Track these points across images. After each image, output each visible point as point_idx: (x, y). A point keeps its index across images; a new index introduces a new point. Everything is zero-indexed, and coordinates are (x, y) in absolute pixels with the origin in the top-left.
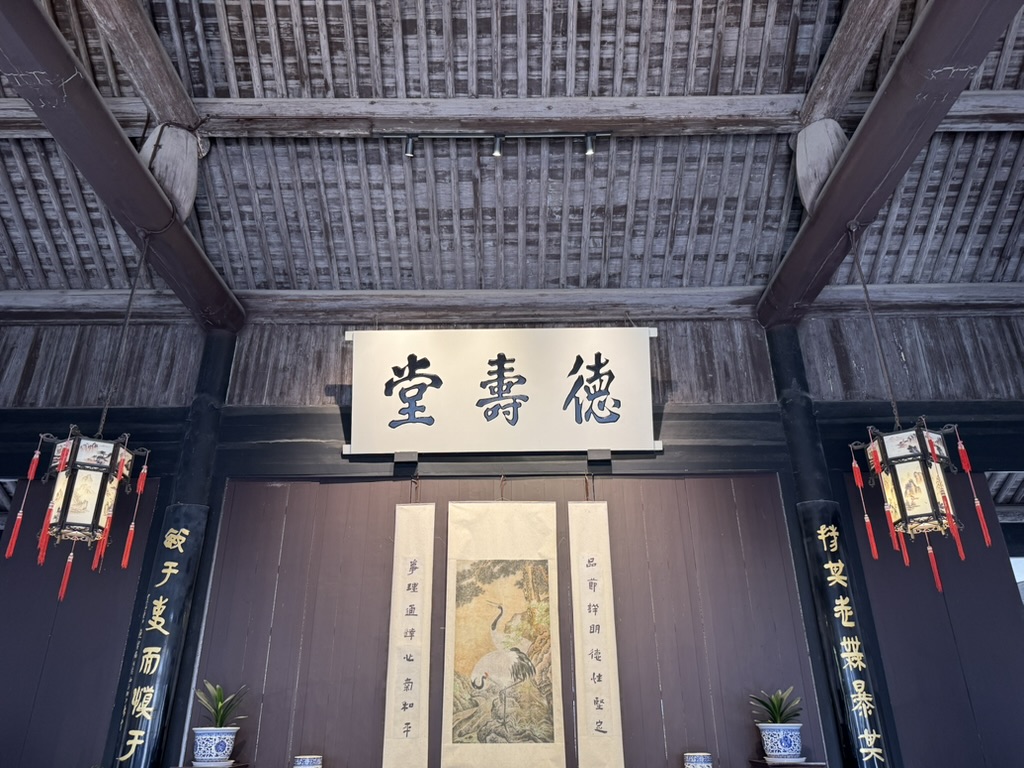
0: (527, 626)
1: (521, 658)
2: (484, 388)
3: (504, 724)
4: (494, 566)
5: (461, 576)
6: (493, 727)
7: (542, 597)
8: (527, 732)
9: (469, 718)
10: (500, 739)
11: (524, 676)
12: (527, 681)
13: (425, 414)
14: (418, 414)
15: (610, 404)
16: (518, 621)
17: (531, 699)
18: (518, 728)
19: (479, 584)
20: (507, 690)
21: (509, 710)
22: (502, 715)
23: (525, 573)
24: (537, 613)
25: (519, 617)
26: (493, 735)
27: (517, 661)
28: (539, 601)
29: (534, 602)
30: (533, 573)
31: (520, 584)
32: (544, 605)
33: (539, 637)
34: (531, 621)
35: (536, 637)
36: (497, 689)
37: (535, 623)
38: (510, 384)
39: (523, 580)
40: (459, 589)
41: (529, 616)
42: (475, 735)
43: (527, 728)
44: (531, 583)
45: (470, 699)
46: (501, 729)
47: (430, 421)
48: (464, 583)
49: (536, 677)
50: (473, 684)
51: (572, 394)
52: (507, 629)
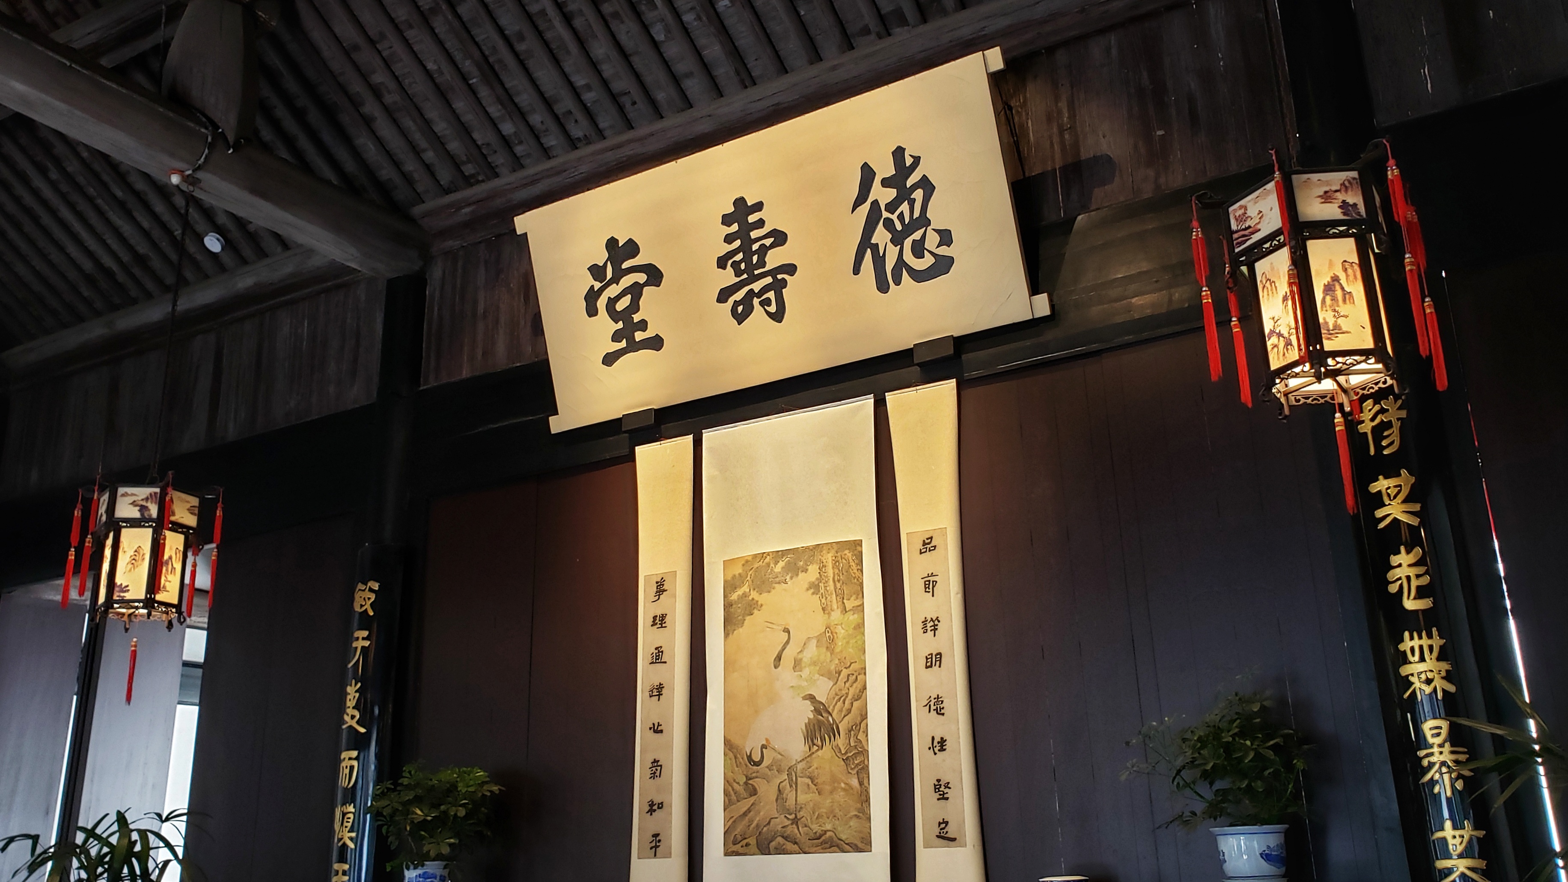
0: (826, 656)
1: (817, 711)
2: (724, 268)
3: (796, 821)
4: (776, 563)
5: (730, 586)
6: (779, 828)
7: (849, 605)
8: (829, 834)
9: (745, 814)
10: (789, 846)
11: (823, 740)
12: (827, 748)
13: (649, 334)
14: (639, 336)
15: (932, 241)
16: (812, 652)
17: (834, 780)
18: (815, 828)
19: (754, 595)
20: (800, 766)
21: (802, 798)
22: (793, 807)
23: (822, 567)
24: (841, 632)
25: (814, 641)
26: (780, 839)
27: (812, 716)
28: (844, 611)
29: (836, 615)
30: (836, 562)
31: (814, 587)
32: (853, 618)
33: (845, 673)
34: (830, 649)
35: (839, 673)
36: (785, 766)
37: (838, 650)
38: (764, 250)
39: (820, 580)
40: (728, 606)
41: (828, 639)
42: (752, 841)
43: (828, 827)
44: (831, 583)
45: (746, 783)
46: (792, 830)
47: (656, 343)
48: (734, 597)
49: (841, 741)
50: (750, 758)
51: (866, 242)
52: (797, 665)
